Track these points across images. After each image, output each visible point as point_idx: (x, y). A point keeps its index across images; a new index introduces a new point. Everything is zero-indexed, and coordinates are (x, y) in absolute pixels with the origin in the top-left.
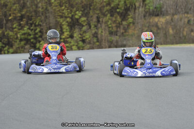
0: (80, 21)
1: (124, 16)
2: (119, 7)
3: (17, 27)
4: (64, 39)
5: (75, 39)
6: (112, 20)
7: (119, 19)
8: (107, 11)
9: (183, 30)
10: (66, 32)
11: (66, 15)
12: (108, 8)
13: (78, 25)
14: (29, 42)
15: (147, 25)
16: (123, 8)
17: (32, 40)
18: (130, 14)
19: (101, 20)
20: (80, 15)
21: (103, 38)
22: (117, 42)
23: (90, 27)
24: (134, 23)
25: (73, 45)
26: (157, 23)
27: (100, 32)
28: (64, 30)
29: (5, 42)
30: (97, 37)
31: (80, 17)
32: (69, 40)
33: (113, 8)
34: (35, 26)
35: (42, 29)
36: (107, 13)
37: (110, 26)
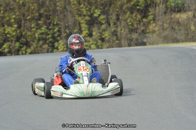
0: (100, 20)
1: (144, 13)
2: (139, 4)
3: (35, 26)
5: (94, 37)
6: (132, 18)
7: (139, 17)
8: (127, 8)
10: (85, 30)
11: (85, 13)
13: (97, 23)
14: (48, 42)
15: (168, 21)
16: (143, 5)
17: (50, 40)
18: (151, 11)
19: (120, 17)
20: (99, 13)
21: (124, 35)
22: (137, 39)
23: (110, 25)
24: (154, 19)
25: (92, 44)
26: (178, 19)
27: (119, 30)
28: (83, 29)
29: (22, 42)
30: (116, 35)
31: (99, 15)
32: (88, 38)
33: (133, 5)
34: (54, 25)
35: (60, 28)
36: (127, 10)
37: (130, 23)
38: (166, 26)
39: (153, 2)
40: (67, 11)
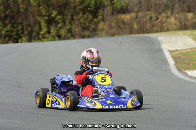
0: (56, 19)
1: (95, 14)
2: (90, 6)
3: (2, 25)
4: (42, 34)
5: (52, 34)
6: (84, 18)
7: (90, 16)
8: (80, 9)
9: (146, 25)
10: (44, 28)
11: (44, 13)
12: (81, 7)
13: (54, 22)
14: (12, 38)
15: (115, 21)
16: (94, 7)
17: (15, 36)
18: (100, 12)
19: (75, 17)
20: (56, 13)
21: (77, 33)
23: (65, 24)
24: (103, 19)
26: (123, 19)
27: (73, 28)
28: (42, 27)
30: (71, 32)
32: (47, 35)
33: (85, 7)
34: (18, 24)
35: (23, 27)
36: (79, 11)
37: (83, 22)
38: (113, 24)
39: (102, 5)
40: (29, 12)
